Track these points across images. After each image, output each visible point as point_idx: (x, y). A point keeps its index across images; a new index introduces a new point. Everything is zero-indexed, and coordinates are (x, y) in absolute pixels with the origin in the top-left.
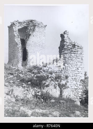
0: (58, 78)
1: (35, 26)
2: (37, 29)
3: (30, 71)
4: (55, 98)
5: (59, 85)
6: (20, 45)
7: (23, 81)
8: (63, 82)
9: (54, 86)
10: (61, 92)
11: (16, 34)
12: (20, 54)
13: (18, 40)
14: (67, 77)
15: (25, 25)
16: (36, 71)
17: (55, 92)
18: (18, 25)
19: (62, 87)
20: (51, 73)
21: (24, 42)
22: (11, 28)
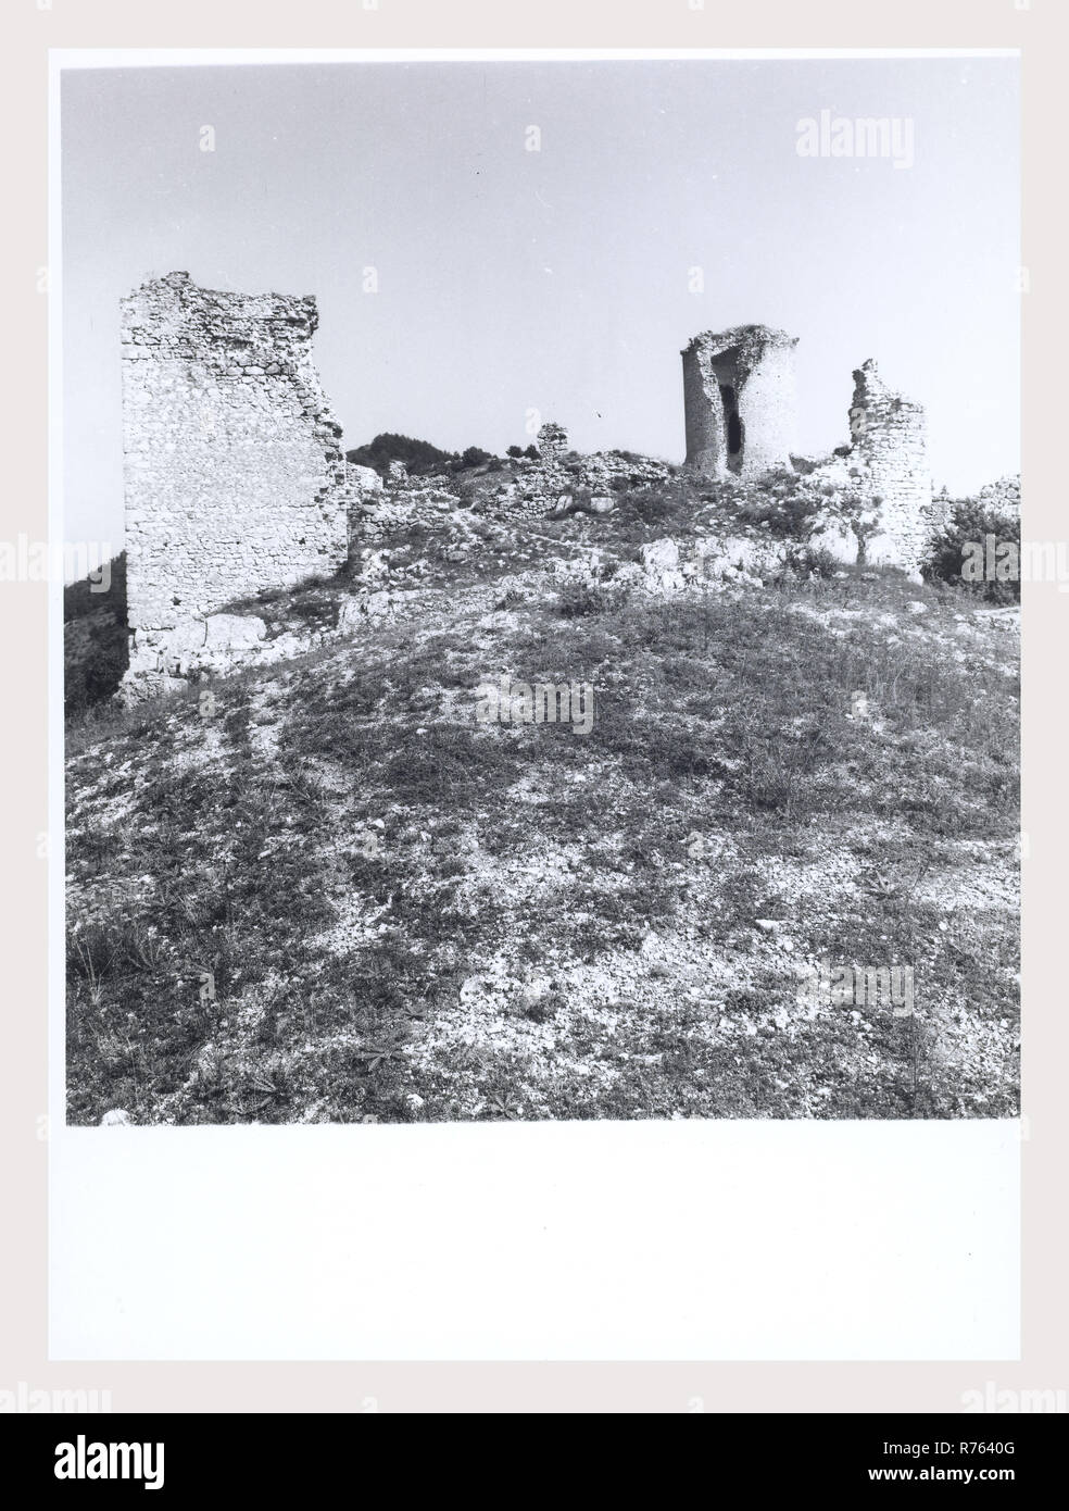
0: (851, 505)
1: (761, 344)
2: (768, 350)
3: (766, 487)
4: (847, 568)
5: (855, 526)
6: (718, 406)
7: (745, 517)
8: (866, 518)
9: (841, 529)
10: (862, 546)
11: (706, 372)
12: (720, 434)
13: (712, 391)
14: (877, 502)
15: (731, 342)
16: (781, 488)
17: (843, 549)
18: (711, 343)
19: (863, 531)
20: (829, 492)
21: (730, 397)
22: (689, 356)
